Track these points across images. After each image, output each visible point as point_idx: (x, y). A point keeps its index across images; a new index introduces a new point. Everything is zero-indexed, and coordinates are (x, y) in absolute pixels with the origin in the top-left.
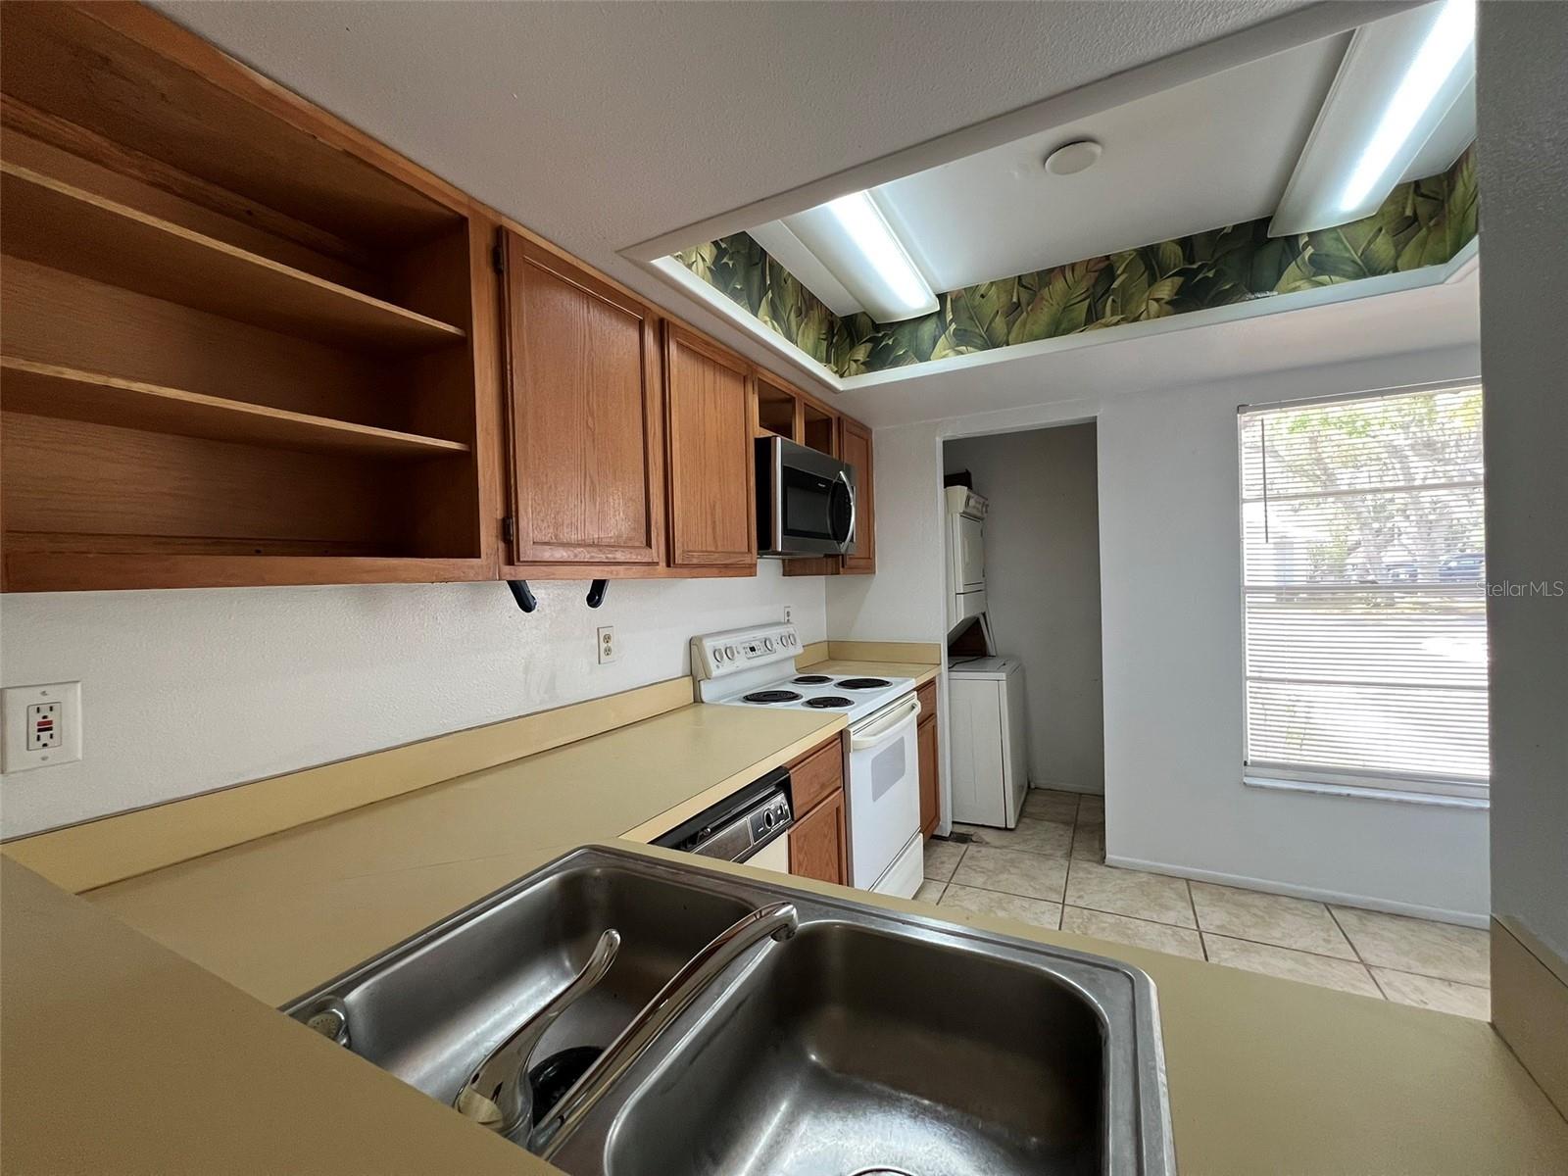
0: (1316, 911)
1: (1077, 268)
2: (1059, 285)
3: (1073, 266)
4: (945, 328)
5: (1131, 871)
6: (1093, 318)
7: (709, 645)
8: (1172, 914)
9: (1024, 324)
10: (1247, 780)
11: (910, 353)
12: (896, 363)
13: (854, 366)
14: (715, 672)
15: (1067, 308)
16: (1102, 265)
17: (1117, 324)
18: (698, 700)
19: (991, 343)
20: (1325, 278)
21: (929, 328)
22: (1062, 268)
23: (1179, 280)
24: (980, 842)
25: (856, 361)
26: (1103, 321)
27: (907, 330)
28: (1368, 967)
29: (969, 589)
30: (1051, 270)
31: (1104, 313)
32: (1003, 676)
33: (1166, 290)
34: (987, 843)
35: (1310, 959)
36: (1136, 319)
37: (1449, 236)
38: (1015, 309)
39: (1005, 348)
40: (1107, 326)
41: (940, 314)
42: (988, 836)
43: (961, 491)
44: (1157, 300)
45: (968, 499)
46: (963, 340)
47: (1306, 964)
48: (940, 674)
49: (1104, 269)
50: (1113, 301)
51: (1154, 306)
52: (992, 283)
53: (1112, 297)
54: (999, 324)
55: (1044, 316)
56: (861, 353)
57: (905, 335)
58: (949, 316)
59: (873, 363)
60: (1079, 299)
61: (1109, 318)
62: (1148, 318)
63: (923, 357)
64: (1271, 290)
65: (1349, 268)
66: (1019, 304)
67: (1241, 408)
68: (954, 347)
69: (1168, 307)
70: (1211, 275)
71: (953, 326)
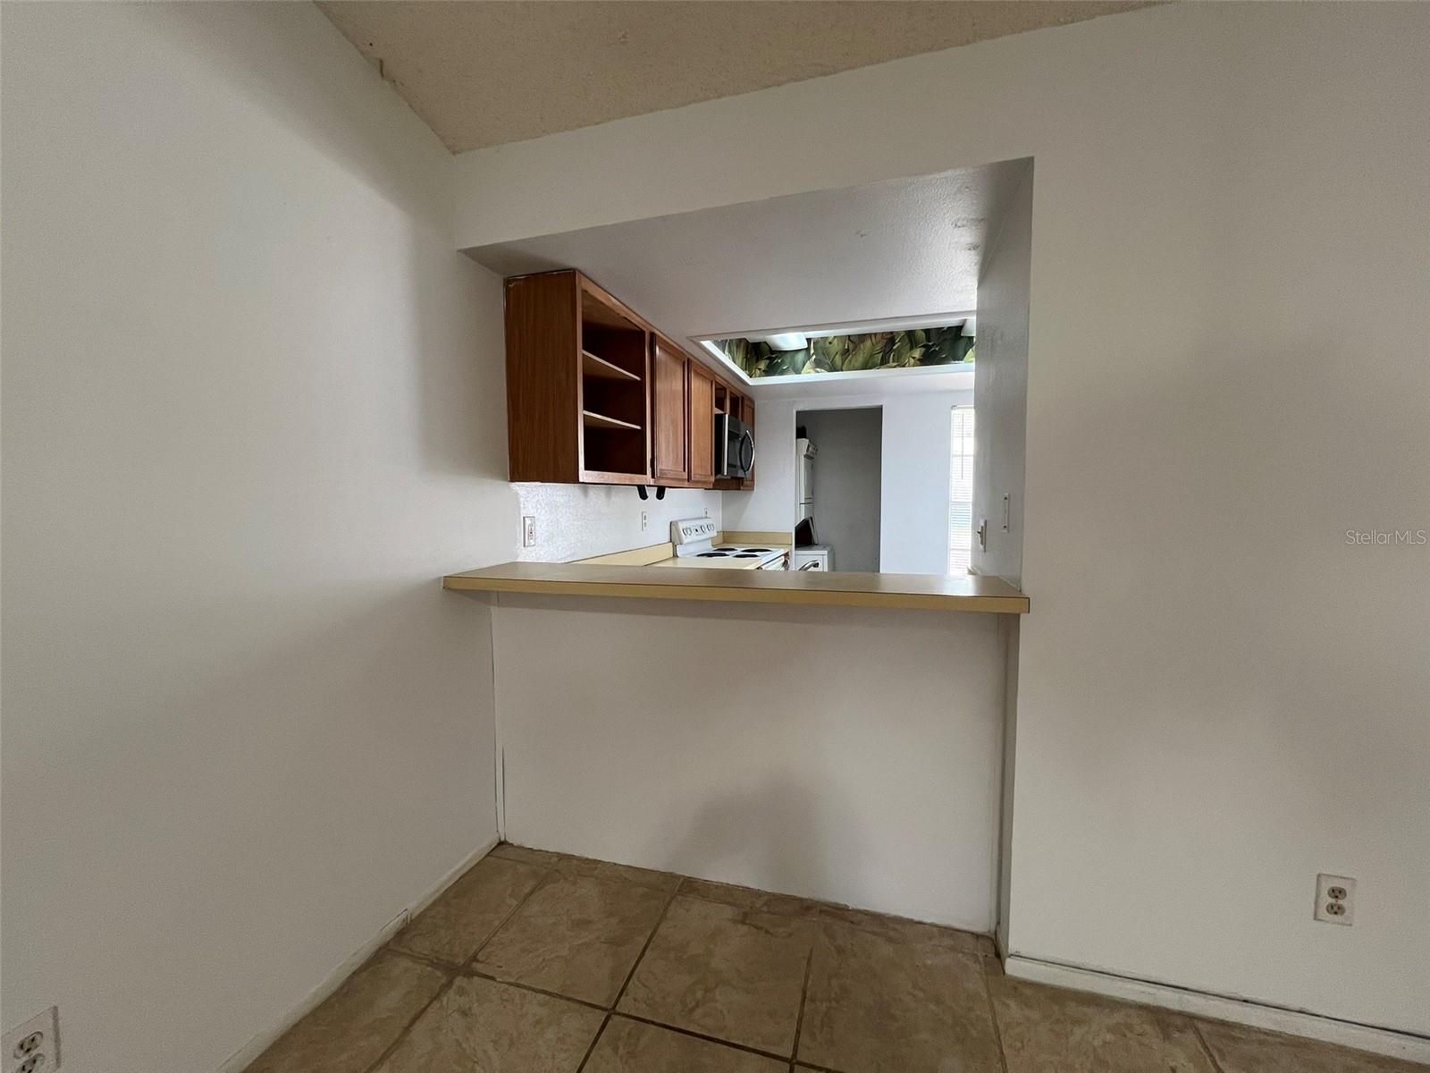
1: (877, 336)
2: (868, 343)
3: (875, 334)
4: (810, 357)
6: (884, 363)
7: (681, 526)
9: (850, 361)
11: (790, 369)
12: (782, 373)
13: (758, 372)
14: (685, 541)
15: (872, 356)
16: (889, 336)
17: (895, 367)
18: (675, 556)
19: (833, 369)
21: (801, 357)
22: (870, 335)
23: (923, 350)
25: (760, 369)
26: (889, 365)
27: (788, 356)
29: (808, 501)
30: (865, 335)
31: (889, 361)
32: (826, 552)
33: (917, 353)
36: (904, 366)
38: (846, 353)
39: (840, 372)
40: (890, 367)
41: (808, 349)
43: (805, 442)
44: (914, 358)
45: (809, 446)
46: (818, 364)
48: (791, 551)
49: (890, 338)
50: (894, 355)
51: (912, 361)
52: (835, 337)
53: (893, 353)
54: (838, 359)
55: (860, 358)
56: (763, 365)
57: (788, 359)
58: (812, 351)
59: (771, 370)
60: (877, 352)
61: (891, 364)
62: (909, 366)
63: (798, 372)
64: (962, 360)
66: (848, 350)
67: (953, 407)
68: (814, 368)
69: (918, 362)
70: (937, 349)
71: (814, 357)
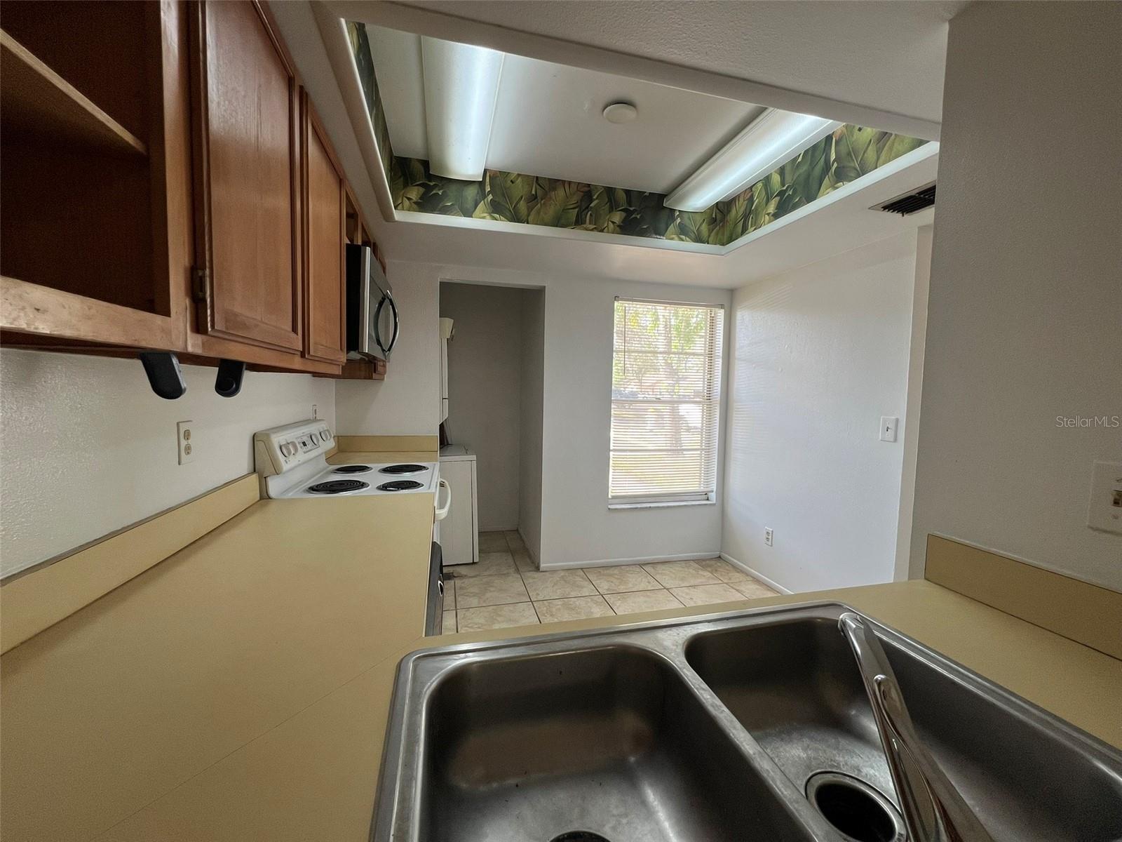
0: (638, 569)
1: (572, 185)
2: (560, 193)
3: (570, 183)
4: (484, 196)
5: (553, 571)
6: (579, 222)
7: (277, 440)
8: (585, 589)
9: (538, 213)
10: (609, 507)
11: (457, 207)
12: (444, 211)
13: (407, 203)
14: (285, 467)
15: (565, 210)
16: (586, 189)
17: (592, 230)
18: (265, 497)
19: (516, 218)
20: (683, 237)
21: (471, 193)
22: (564, 182)
23: (624, 214)
24: (461, 576)
25: (409, 199)
26: (584, 226)
27: (453, 187)
28: (668, 589)
30: (559, 180)
31: (585, 221)
32: (474, 457)
33: (618, 217)
34: (465, 576)
35: (648, 593)
36: (602, 231)
37: (727, 233)
38: (533, 199)
39: (525, 224)
40: (587, 229)
41: (481, 184)
42: (463, 570)
44: (613, 223)
45: (454, 329)
46: (497, 209)
47: (648, 596)
49: (587, 192)
50: (591, 214)
51: (611, 225)
52: (519, 175)
53: (590, 212)
54: (522, 206)
55: (551, 211)
56: (414, 193)
57: (452, 190)
58: (488, 189)
59: (425, 204)
60: (572, 206)
61: (587, 225)
62: (608, 232)
63: (468, 213)
64: (662, 235)
65: (693, 235)
66: (535, 197)
67: (616, 298)
68: (490, 214)
69: (618, 229)
70: (638, 217)
71: (490, 197)
